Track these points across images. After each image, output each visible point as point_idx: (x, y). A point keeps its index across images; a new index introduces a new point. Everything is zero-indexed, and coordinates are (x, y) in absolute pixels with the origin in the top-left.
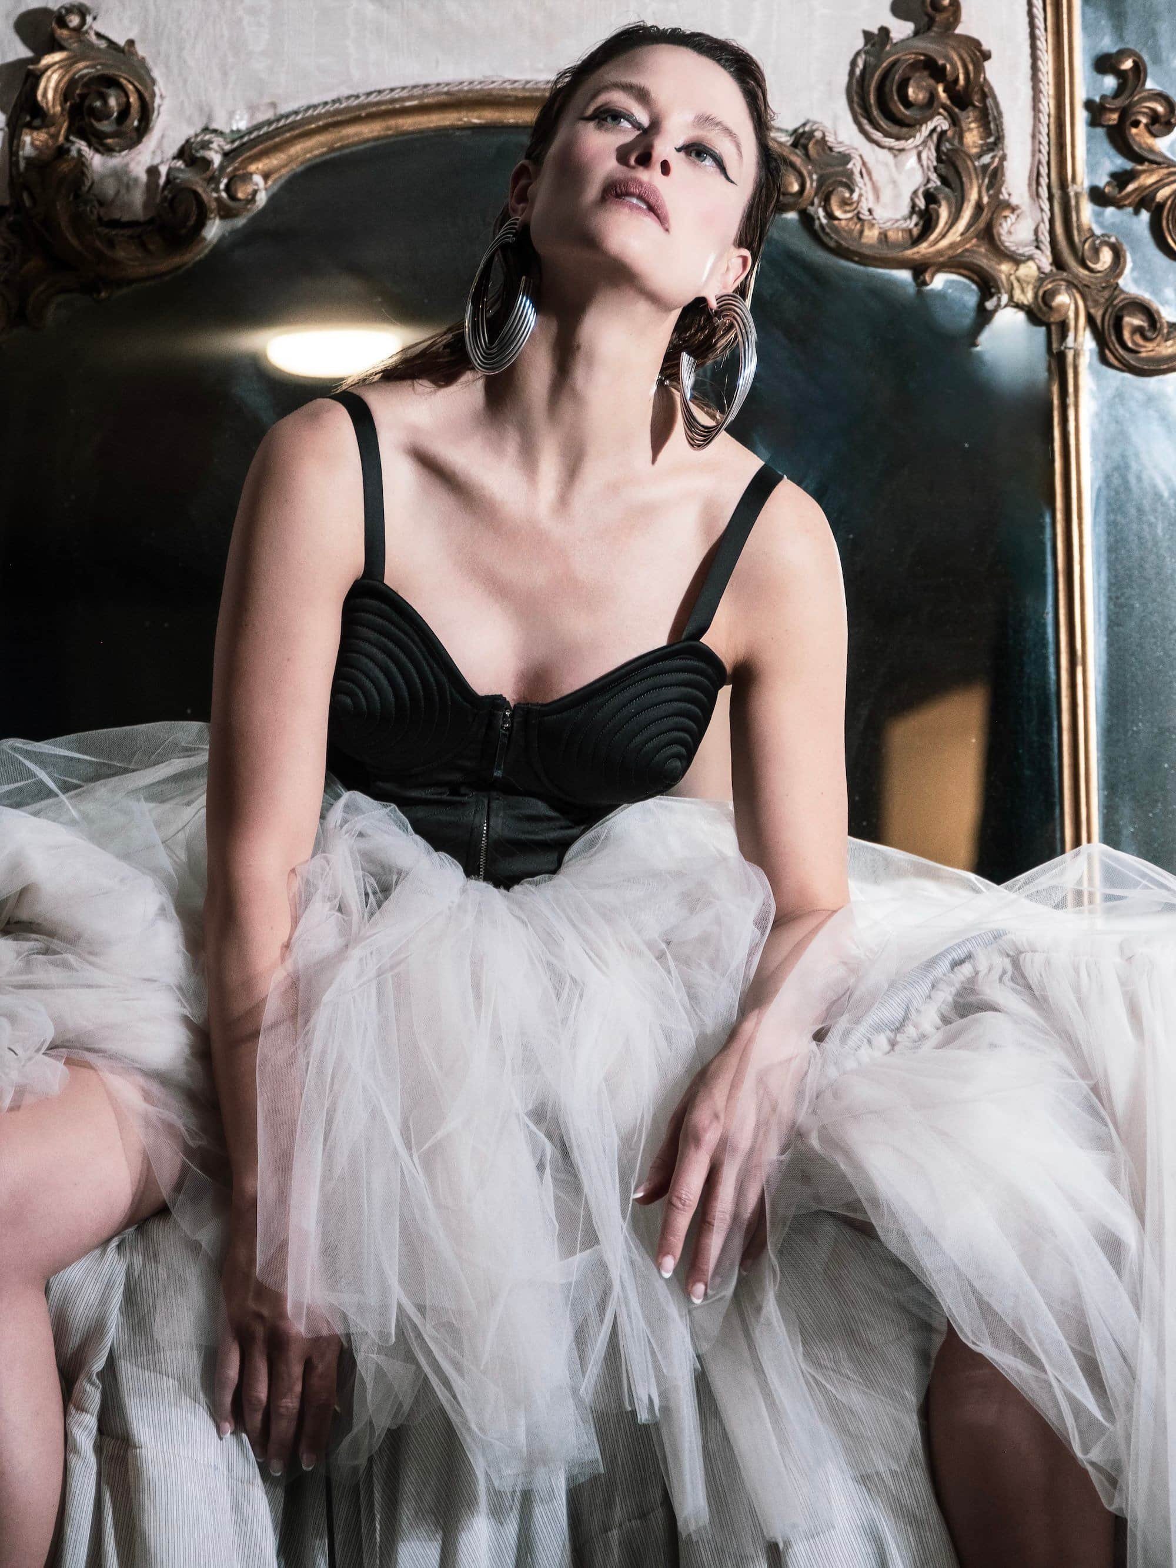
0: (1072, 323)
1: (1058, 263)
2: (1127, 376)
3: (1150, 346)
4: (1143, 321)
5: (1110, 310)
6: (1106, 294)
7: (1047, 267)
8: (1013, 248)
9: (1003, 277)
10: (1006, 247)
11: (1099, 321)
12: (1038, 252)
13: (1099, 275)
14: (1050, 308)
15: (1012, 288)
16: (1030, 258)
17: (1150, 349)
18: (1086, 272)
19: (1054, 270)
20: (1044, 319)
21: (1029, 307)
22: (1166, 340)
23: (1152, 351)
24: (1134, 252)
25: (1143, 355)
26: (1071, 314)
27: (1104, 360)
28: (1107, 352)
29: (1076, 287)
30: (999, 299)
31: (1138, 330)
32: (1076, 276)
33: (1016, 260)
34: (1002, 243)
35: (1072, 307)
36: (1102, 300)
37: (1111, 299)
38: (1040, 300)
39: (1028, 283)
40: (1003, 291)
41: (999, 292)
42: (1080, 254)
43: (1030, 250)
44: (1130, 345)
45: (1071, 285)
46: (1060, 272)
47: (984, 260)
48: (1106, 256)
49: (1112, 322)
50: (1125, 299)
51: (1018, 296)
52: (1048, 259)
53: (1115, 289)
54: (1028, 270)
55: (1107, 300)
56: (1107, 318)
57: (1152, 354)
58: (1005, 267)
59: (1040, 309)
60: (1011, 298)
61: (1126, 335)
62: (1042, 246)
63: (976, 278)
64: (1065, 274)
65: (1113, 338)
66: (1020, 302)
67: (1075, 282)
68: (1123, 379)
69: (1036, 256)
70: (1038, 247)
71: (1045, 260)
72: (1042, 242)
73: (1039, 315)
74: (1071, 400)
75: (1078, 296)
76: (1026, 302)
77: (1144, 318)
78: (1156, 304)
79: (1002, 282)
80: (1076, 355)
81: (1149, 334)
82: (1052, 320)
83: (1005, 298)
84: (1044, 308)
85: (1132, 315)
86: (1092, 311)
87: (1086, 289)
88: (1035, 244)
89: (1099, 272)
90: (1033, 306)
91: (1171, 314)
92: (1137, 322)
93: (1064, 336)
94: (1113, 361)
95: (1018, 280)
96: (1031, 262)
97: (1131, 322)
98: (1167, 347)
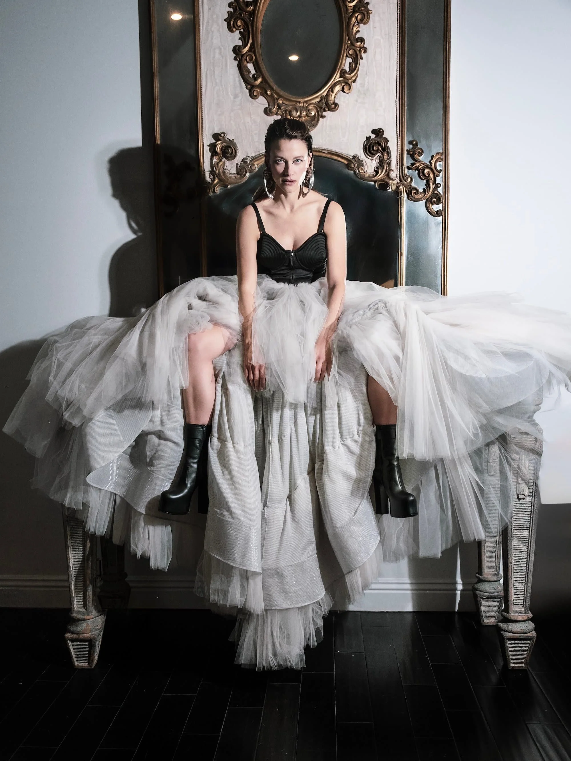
0: (403, 192)
1: (401, 180)
2: (412, 202)
3: (417, 196)
5: (410, 189)
6: (409, 186)
9: (390, 183)
10: (391, 178)
13: (408, 183)
14: (399, 189)
16: (395, 180)
18: (406, 182)
21: (395, 189)
24: (414, 178)
25: (416, 198)
26: (403, 190)
27: (408, 199)
28: (409, 197)
31: (415, 193)
32: (403, 183)
33: (393, 180)
36: (408, 188)
38: (397, 188)
39: (395, 184)
41: (389, 186)
42: (405, 179)
44: (413, 196)
45: (403, 185)
46: (401, 182)
47: (387, 181)
48: (409, 179)
50: (413, 187)
51: (393, 187)
53: (411, 185)
54: (395, 182)
56: (409, 191)
58: (391, 181)
61: (413, 194)
62: (398, 177)
65: (410, 195)
71: (398, 180)
73: (397, 190)
74: (402, 206)
77: (416, 190)
78: (418, 188)
80: (403, 198)
81: (417, 194)
82: (399, 191)
83: (391, 187)
85: (414, 190)
86: (406, 190)
87: (405, 186)
88: (396, 177)
91: (421, 190)
92: (414, 192)
93: (401, 194)
94: (410, 199)
95: (393, 184)
96: (395, 181)
97: (413, 191)
98: (420, 196)
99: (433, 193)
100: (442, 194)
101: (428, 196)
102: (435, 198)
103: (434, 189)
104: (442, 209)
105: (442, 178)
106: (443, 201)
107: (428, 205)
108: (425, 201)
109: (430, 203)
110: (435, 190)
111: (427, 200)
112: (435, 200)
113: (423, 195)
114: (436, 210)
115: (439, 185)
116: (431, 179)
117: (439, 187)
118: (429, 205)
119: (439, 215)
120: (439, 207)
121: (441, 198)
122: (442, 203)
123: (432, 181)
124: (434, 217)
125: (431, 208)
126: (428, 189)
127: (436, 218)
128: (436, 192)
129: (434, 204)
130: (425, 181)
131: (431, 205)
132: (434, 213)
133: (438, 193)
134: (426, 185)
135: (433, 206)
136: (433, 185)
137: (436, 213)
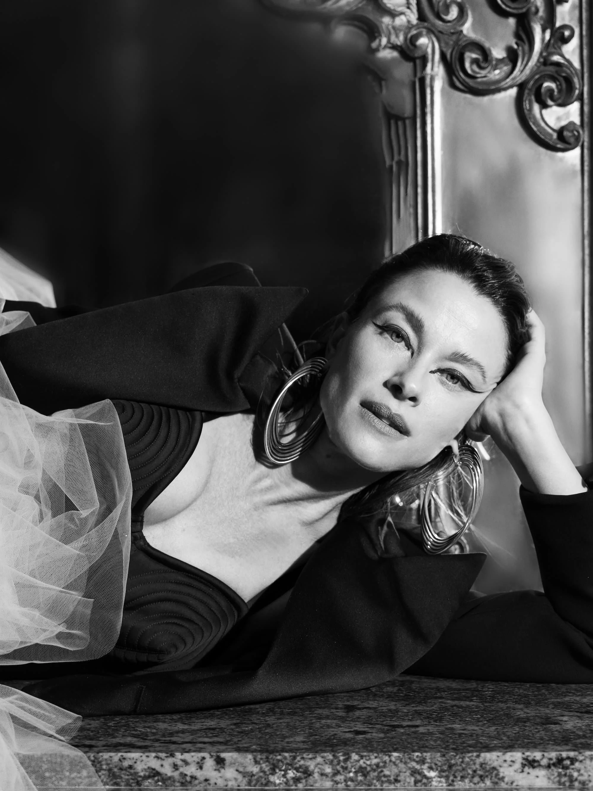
0: (430, 57)
1: (422, 17)
2: (468, 96)
3: (483, 73)
4: (478, 54)
5: (456, 48)
6: (454, 37)
7: (414, 21)
8: (392, 8)
9: (384, 26)
10: (388, 7)
11: (448, 56)
12: (408, 11)
13: (449, 24)
14: (415, 46)
15: (390, 33)
16: (402, 13)
17: (483, 75)
18: (440, 23)
19: (419, 22)
20: (411, 55)
21: (401, 47)
22: (495, 70)
23: (485, 77)
24: (473, 11)
25: (479, 80)
26: (429, 50)
27: (453, 85)
28: (455, 79)
29: (433, 33)
30: (380, 41)
31: (475, 61)
32: (433, 25)
33: (393, 14)
34: (385, 4)
35: (430, 46)
36: (451, 43)
37: (456, 43)
38: (408, 41)
39: (400, 30)
40: (383, 35)
41: (380, 35)
42: (436, 9)
43: (404, 9)
44: (469, 71)
45: (431, 31)
46: (422, 23)
47: (370, 14)
48: (454, 13)
49: (457, 56)
50: (466, 40)
51: (393, 38)
52: (415, 16)
53: (460, 34)
54: (400, 21)
55: (454, 42)
56: (454, 53)
57: (485, 79)
58: (386, 20)
59: (408, 47)
60: (389, 41)
61: (467, 65)
62: (411, 7)
63: (365, 28)
64: (426, 24)
65: (458, 67)
66: (395, 43)
67: (433, 29)
68: (465, 98)
69: (407, 14)
70: (408, 8)
71: (414, 18)
72: (411, 4)
73: (408, 52)
74: (428, 110)
75: (434, 39)
76: (399, 43)
77: (479, 52)
78: (487, 45)
79: (383, 29)
80: (432, 79)
81: (483, 65)
82: (416, 55)
83: (384, 41)
84: (411, 47)
85: (471, 51)
86: (444, 49)
87: (440, 35)
88: (407, 5)
89: (449, 22)
90: (404, 46)
91: (498, 53)
92: (474, 56)
93: (424, 66)
94: (458, 84)
95: (394, 28)
96: (403, 17)
97: (470, 56)
98: (497, 74)
99: (545, 61)
100: (576, 64)
101: (527, 71)
102: (553, 79)
103: (546, 46)
104: (577, 120)
105: (577, 12)
106: (582, 94)
107: (526, 105)
108: (513, 92)
109: (533, 98)
110: (552, 50)
111: (521, 87)
112: (553, 85)
113: (506, 68)
114: (556, 126)
115: (567, 33)
116: (537, 11)
117: (566, 41)
118: (531, 109)
119: (569, 143)
120: (568, 114)
121: (576, 80)
122: (581, 98)
123: (541, 18)
124: (549, 152)
125: (538, 116)
126: (526, 47)
127: (560, 154)
128: (556, 58)
129: (550, 102)
130: (512, 21)
131: (536, 107)
132: (551, 135)
133: (562, 61)
134: (517, 36)
135: (544, 112)
136: (544, 31)
137: (555, 135)
